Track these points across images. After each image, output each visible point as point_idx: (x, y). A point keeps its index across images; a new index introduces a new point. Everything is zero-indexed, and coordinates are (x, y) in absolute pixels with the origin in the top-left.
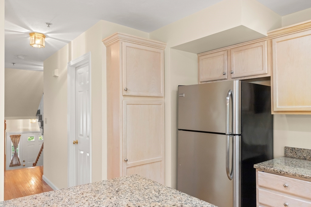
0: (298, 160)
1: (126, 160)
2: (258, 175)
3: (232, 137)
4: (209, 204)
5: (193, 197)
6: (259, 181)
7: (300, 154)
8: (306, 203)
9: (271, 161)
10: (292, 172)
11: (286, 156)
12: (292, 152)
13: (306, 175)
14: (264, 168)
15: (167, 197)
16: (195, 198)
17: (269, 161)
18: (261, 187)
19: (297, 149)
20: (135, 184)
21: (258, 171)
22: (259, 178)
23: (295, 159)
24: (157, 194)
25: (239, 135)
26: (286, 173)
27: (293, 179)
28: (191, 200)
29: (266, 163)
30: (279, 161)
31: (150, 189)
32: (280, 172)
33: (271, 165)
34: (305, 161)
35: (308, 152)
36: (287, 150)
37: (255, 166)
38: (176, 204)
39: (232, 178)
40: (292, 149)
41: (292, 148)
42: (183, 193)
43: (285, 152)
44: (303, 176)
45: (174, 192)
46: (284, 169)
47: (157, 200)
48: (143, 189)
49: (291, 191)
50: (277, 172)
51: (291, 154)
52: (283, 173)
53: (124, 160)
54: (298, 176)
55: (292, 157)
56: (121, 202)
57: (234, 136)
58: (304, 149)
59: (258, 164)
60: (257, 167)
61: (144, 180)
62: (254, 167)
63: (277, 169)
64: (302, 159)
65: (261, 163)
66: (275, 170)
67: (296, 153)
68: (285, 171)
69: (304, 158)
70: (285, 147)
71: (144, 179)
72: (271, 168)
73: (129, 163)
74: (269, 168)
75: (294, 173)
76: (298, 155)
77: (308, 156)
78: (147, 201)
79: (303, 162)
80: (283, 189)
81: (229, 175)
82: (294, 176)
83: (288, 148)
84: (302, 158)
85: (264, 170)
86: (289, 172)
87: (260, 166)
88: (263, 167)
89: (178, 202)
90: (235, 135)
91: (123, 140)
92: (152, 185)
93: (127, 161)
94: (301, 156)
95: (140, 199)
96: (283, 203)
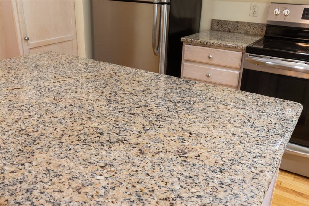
0: (223, 33)
1: (26, 38)
2: (184, 49)
3: (160, 6)
4: (143, 70)
5: (125, 67)
6: (185, 55)
7: (225, 27)
8: (226, 71)
9: (197, 34)
10: (217, 43)
11: (212, 29)
12: (218, 25)
13: (230, 45)
14: (192, 41)
15: (97, 68)
16: (127, 67)
17: (196, 34)
18: (187, 61)
19: (223, 21)
20: (53, 59)
21: (185, 45)
22: (185, 52)
23: (220, 32)
24: (85, 66)
25: (168, 3)
26: (212, 44)
27: (217, 50)
28: (123, 69)
29: (193, 36)
30: (205, 34)
31: (74, 63)
32: (206, 44)
33: (198, 38)
34: (230, 33)
35: (233, 24)
36: (214, 22)
37: (183, 39)
38: (110, 73)
39: (158, 53)
40: (218, 22)
41: (219, 20)
42: (114, 64)
43: (212, 25)
44: (227, 45)
45: (103, 64)
46: (210, 41)
47: (87, 71)
48: (66, 64)
49: (214, 62)
50: (204, 44)
51: (217, 27)
52: (209, 44)
53: (23, 39)
54: (222, 46)
55: (217, 30)
56: (46, 75)
57: (163, 5)
58: (230, 21)
59: (186, 37)
60: (184, 40)
61: (63, 56)
62: (181, 40)
63: (203, 41)
64: (226, 32)
65: (188, 36)
66: (202, 42)
67: (222, 26)
68: (211, 42)
69: (228, 30)
70: (213, 19)
71: (63, 54)
72: (199, 40)
73: (30, 43)
74: (196, 40)
75: (219, 44)
76: (223, 27)
77: (233, 28)
78: (76, 73)
79: (227, 34)
80: (207, 61)
81: (156, 50)
82: (219, 47)
83: (215, 21)
84: (226, 30)
85: (191, 43)
86: (215, 43)
87: (187, 39)
88: (191, 39)
89: (111, 71)
90: (163, 3)
91: (17, 11)
92: (75, 60)
93: (28, 39)
94: (226, 28)
95: (67, 71)
96: (205, 74)
